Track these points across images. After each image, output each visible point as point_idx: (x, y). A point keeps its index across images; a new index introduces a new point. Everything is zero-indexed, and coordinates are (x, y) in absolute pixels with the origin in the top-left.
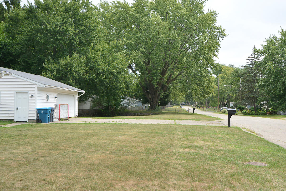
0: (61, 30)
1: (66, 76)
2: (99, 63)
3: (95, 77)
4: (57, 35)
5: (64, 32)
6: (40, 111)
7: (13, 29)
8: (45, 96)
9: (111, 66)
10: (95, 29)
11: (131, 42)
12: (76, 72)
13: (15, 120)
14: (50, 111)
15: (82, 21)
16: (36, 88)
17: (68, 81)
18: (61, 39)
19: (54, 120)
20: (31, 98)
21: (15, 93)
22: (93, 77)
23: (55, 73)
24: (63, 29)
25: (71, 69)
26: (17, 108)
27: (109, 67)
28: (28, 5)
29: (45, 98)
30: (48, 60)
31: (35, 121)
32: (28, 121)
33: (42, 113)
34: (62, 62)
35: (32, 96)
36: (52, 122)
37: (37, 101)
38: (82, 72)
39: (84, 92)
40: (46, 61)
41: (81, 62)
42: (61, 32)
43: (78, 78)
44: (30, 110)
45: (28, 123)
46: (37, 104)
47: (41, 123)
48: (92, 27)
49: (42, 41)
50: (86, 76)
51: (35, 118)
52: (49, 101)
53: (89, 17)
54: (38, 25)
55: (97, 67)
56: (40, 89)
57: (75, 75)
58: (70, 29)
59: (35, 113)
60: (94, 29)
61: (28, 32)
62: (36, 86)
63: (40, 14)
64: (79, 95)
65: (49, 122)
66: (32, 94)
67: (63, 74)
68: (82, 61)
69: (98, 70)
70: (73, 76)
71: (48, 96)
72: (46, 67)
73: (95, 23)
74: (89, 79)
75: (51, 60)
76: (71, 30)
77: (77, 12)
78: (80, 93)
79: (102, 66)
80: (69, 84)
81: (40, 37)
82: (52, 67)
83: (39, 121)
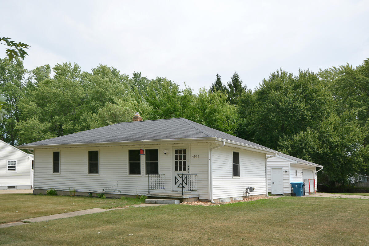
0: (293, 107)
1: (302, 152)
2: (333, 137)
3: (329, 152)
4: (290, 113)
5: (296, 108)
6: (294, 185)
7: (246, 110)
8: (295, 171)
9: (346, 139)
10: (326, 102)
11: (362, 110)
12: (311, 147)
13: (272, 193)
14: (302, 186)
15: (311, 95)
16: (289, 164)
17: (304, 156)
18: (294, 116)
19: (306, 194)
20: (285, 174)
21: (271, 169)
22: (327, 151)
23: (290, 149)
24: (295, 106)
25: (306, 144)
26: (273, 182)
27: (344, 140)
28: (260, 87)
29: (295, 174)
30: (282, 137)
31: (290, 195)
32: (283, 194)
33: (297, 187)
34: (296, 138)
35: (286, 171)
36: (304, 197)
37: (291, 176)
38: (316, 147)
39: (322, 167)
40: (280, 138)
41: (314, 137)
42: (293, 109)
43: (313, 153)
44: (285, 184)
45: (283, 196)
46: (291, 179)
47: (296, 196)
48: (323, 101)
49: (274, 119)
50: (320, 151)
51: (290, 192)
52: (298, 176)
53: (319, 91)
54: (271, 104)
55: (331, 140)
56: (293, 166)
57: (310, 150)
58: (301, 105)
59: (290, 187)
60: (324, 102)
61: (262, 112)
62: (289, 163)
63: (273, 93)
64: (317, 171)
65: (302, 196)
66: (286, 170)
67: (297, 150)
68: (316, 135)
69: (331, 143)
70: (308, 151)
71: (296, 171)
72: (281, 144)
73: (326, 96)
74: (323, 154)
75: (284, 136)
76: (303, 106)
77: (306, 87)
78: (318, 169)
79: (336, 139)
80: (305, 159)
81: (273, 116)
82: (287, 143)
83: (293, 194)
